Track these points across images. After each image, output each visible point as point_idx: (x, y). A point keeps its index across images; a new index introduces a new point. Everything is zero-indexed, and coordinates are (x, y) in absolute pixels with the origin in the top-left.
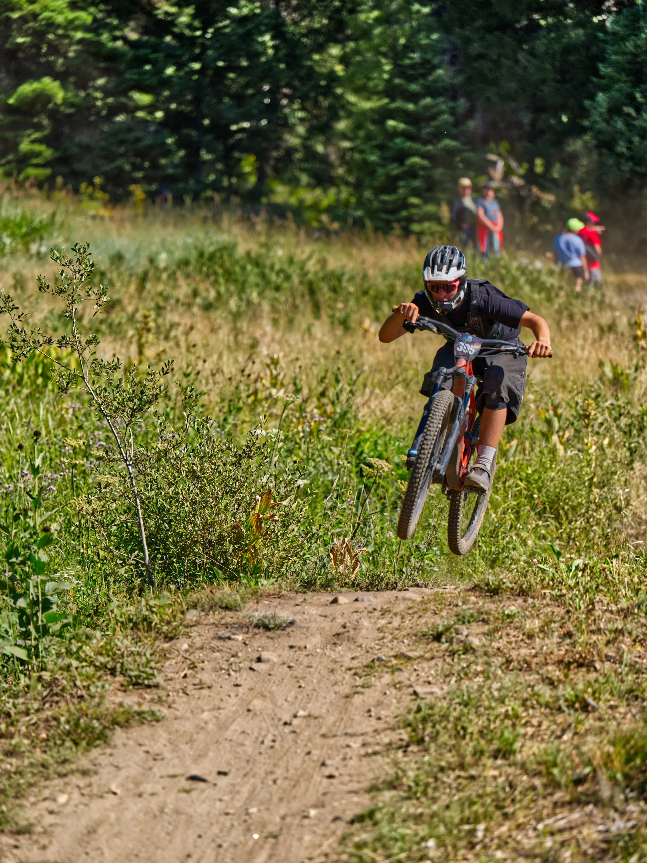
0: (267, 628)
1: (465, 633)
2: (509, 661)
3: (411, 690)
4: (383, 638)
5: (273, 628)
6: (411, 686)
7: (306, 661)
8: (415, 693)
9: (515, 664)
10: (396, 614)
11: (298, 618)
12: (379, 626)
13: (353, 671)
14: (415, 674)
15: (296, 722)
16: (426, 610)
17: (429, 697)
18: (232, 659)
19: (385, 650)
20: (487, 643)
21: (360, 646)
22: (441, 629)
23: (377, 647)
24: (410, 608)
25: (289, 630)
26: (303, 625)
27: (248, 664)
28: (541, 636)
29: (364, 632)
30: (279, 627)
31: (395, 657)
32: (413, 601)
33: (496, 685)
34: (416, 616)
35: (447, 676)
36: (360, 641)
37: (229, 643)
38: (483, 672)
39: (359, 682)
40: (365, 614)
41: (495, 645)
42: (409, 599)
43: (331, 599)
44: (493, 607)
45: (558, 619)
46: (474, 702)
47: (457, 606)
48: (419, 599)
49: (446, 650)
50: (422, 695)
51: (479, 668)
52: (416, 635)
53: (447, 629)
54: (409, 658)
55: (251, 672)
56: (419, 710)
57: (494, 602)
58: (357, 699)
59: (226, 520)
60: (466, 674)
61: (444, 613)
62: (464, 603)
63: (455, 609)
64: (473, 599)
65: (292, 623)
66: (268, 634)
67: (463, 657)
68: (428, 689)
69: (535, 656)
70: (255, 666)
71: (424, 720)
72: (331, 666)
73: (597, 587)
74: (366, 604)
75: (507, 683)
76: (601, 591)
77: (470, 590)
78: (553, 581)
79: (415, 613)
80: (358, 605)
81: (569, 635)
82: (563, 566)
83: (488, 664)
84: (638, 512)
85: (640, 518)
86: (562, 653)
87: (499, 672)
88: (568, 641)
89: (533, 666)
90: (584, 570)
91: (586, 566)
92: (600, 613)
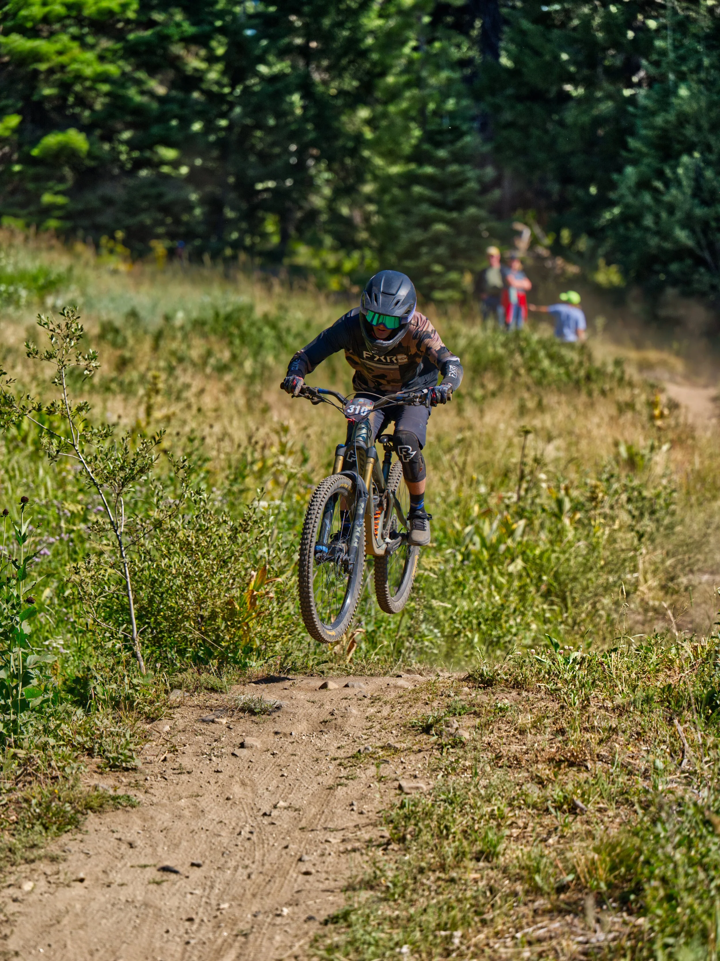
0: (252, 712)
1: (456, 725)
2: (499, 757)
3: (396, 784)
4: (372, 727)
5: (259, 713)
6: (396, 780)
7: (290, 749)
8: (400, 787)
9: (504, 760)
10: (386, 703)
11: (285, 703)
12: (367, 714)
13: (338, 761)
14: (401, 767)
15: (275, 813)
16: (417, 700)
17: (413, 791)
18: (215, 744)
19: (372, 739)
20: (477, 737)
21: (348, 735)
22: (431, 720)
23: (365, 737)
24: (400, 697)
25: (275, 715)
26: (289, 710)
27: (230, 749)
28: (533, 732)
29: (352, 720)
30: (264, 711)
31: (382, 748)
32: (405, 689)
33: (484, 782)
34: (406, 705)
35: (434, 770)
36: (348, 729)
37: (213, 726)
38: (470, 768)
39: (344, 773)
40: (354, 701)
41: (486, 739)
42: (401, 687)
43: (320, 683)
44: (485, 699)
45: (551, 714)
46: (459, 800)
47: (449, 696)
48: (411, 687)
49: (435, 743)
50: (406, 790)
51: (468, 763)
52: (405, 726)
53: (437, 721)
54: (396, 750)
55: (233, 758)
56: (402, 806)
57: (487, 694)
58: (340, 792)
59: (219, 595)
60: (454, 769)
61: (435, 704)
62: (456, 694)
63: (447, 700)
64: (466, 689)
65: (278, 708)
66: (253, 718)
67: (451, 750)
68: (414, 783)
69: (526, 753)
70: (238, 751)
71: (407, 817)
72: (316, 755)
73: (593, 683)
74: (356, 691)
75: (495, 780)
76: (597, 686)
77: (464, 680)
78: (549, 673)
79: (405, 702)
80: (348, 691)
81: (562, 731)
82: (560, 658)
83: (477, 760)
84: (646, 597)
85: (647, 603)
86: (553, 750)
87: (488, 769)
88: (560, 738)
89: (523, 763)
90: (581, 664)
91: (583, 659)
92: (595, 709)
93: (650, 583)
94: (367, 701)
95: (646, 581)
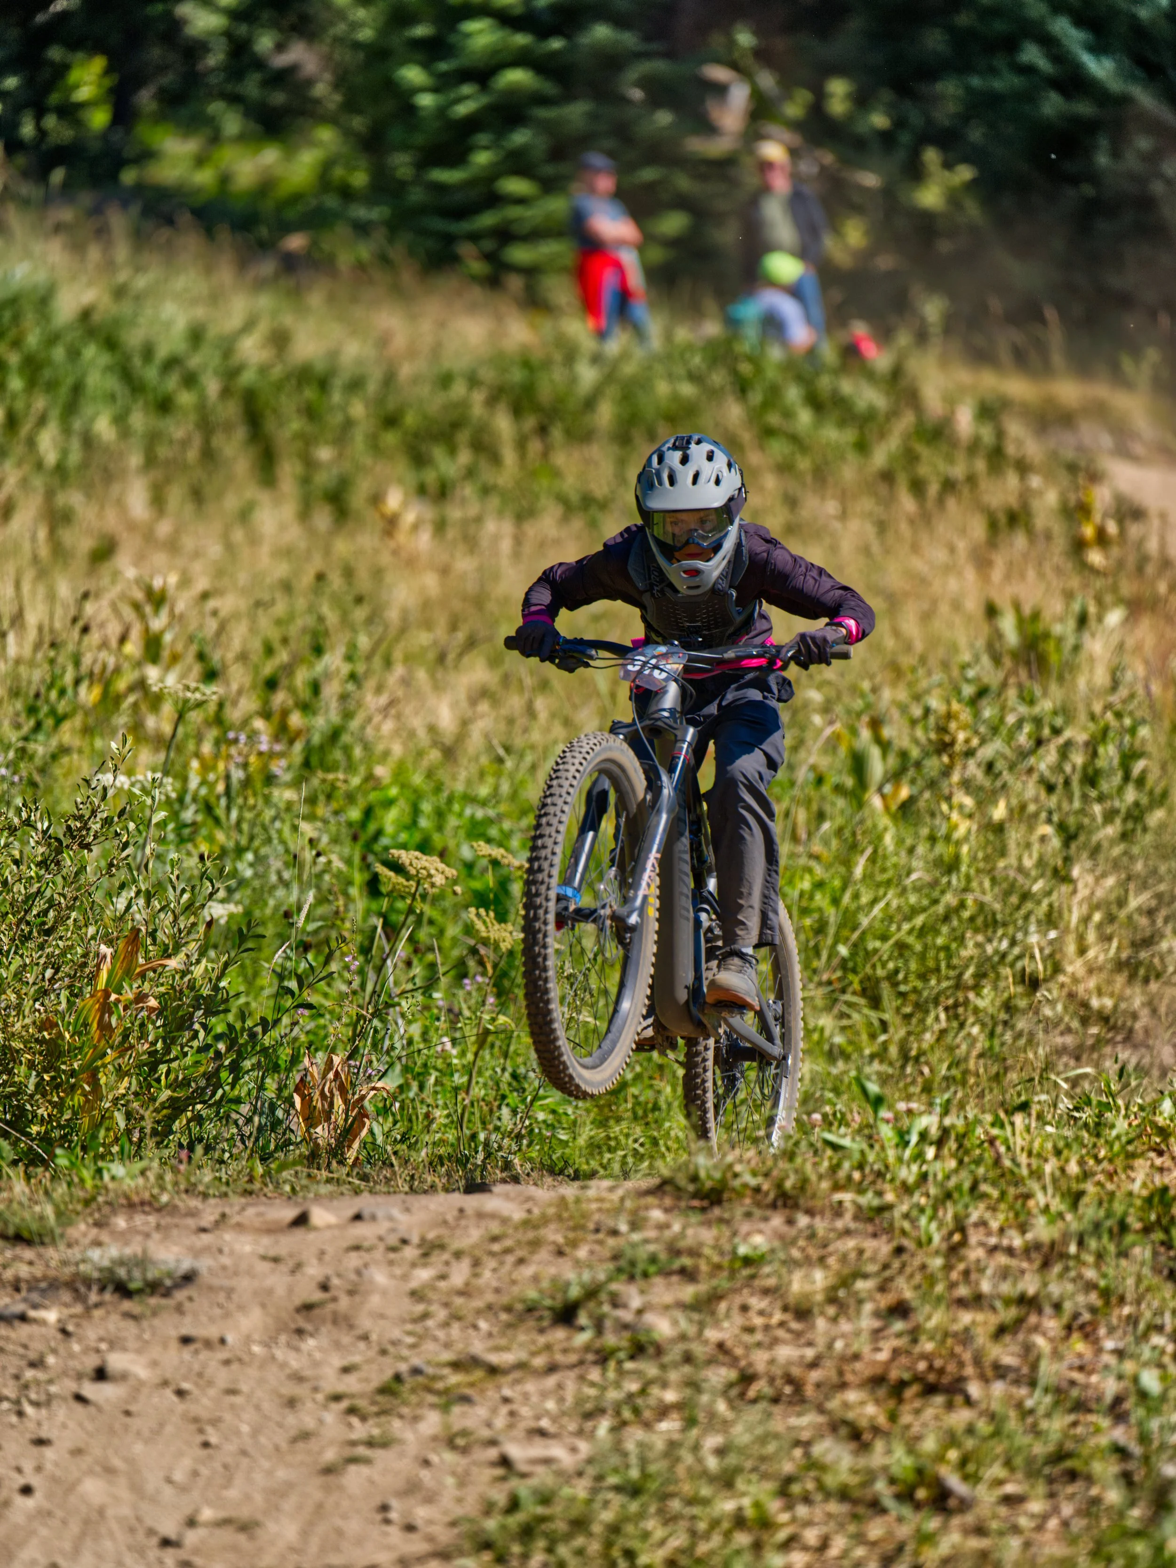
0: (123, 1290)
1: (636, 1302)
2: (747, 1378)
3: (492, 1453)
4: (425, 1316)
5: (140, 1291)
6: (493, 1442)
7: (223, 1377)
8: (505, 1462)
9: (760, 1386)
10: (458, 1255)
11: (204, 1264)
12: (414, 1284)
13: (345, 1404)
14: (504, 1410)
15: (191, 1537)
16: (535, 1244)
17: (540, 1470)
18: (29, 1374)
19: (429, 1346)
20: (692, 1330)
21: (365, 1338)
22: (575, 1292)
23: (410, 1340)
24: (495, 1239)
25: (180, 1295)
26: (216, 1282)
27: (71, 1386)
28: (831, 1311)
29: (375, 1301)
30: (154, 1287)
31: (456, 1365)
32: (505, 1221)
33: (712, 1441)
34: (510, 1259)
35: (588, 1416)
36: (365, 1323)
37: (23, 1331)
38: (678, 1406)
39: (360, 1430)
40: (379, 1254)
41: (712, 1335)
42: (493, 1216)
43: (290, 1213)
44: (707, 1235)
45: (872, 1268)
46: (653, 1486)
47: (614, 1233)
48: (518, 1215)
49: (587, 1348)
50: (523, 1467)
51: (670, 1396)
52: (508, 1309)
53: (592, 1293)
54: (491, 1369)
55: (78, 1407)
56: (514, 1505)
57: (708, 1224)
58: (354, 1476)
59: (19, 1007)
60: (636, 1411)
61: (582, 1253)
62: (635, 1225)
63: (611, 1242)
64: (657, 1215)
65: (189, 1278)
66: (127, 1305)
67: (629, 1365)
68: (538, 1449)
69: (814, 1364)
70: (89, 1389)
71: (527, 1533)
72: (290, 1389)
73: (974, 1187)
74: (382, 1227)
75: (741, 1434)
76: (984, 1196)
77: (649, 1192)
78: (861, 1167)
79: (507, 1251)
80: (362, 1231)
81: (901, 1310)
82: (886, 1132)
83: (694, 1385)
84: (1081, 989)
85: (1085, 1005)
86: (883, 1356)
87: (721, 1407)
88: (899, 1326)
89: (809, 1391)
90: (940, 1143)
91: (945, 1132)
92: (980, 1253)
93: (1091, 954)
94: (410, 1253)
95: (1082, 951)
